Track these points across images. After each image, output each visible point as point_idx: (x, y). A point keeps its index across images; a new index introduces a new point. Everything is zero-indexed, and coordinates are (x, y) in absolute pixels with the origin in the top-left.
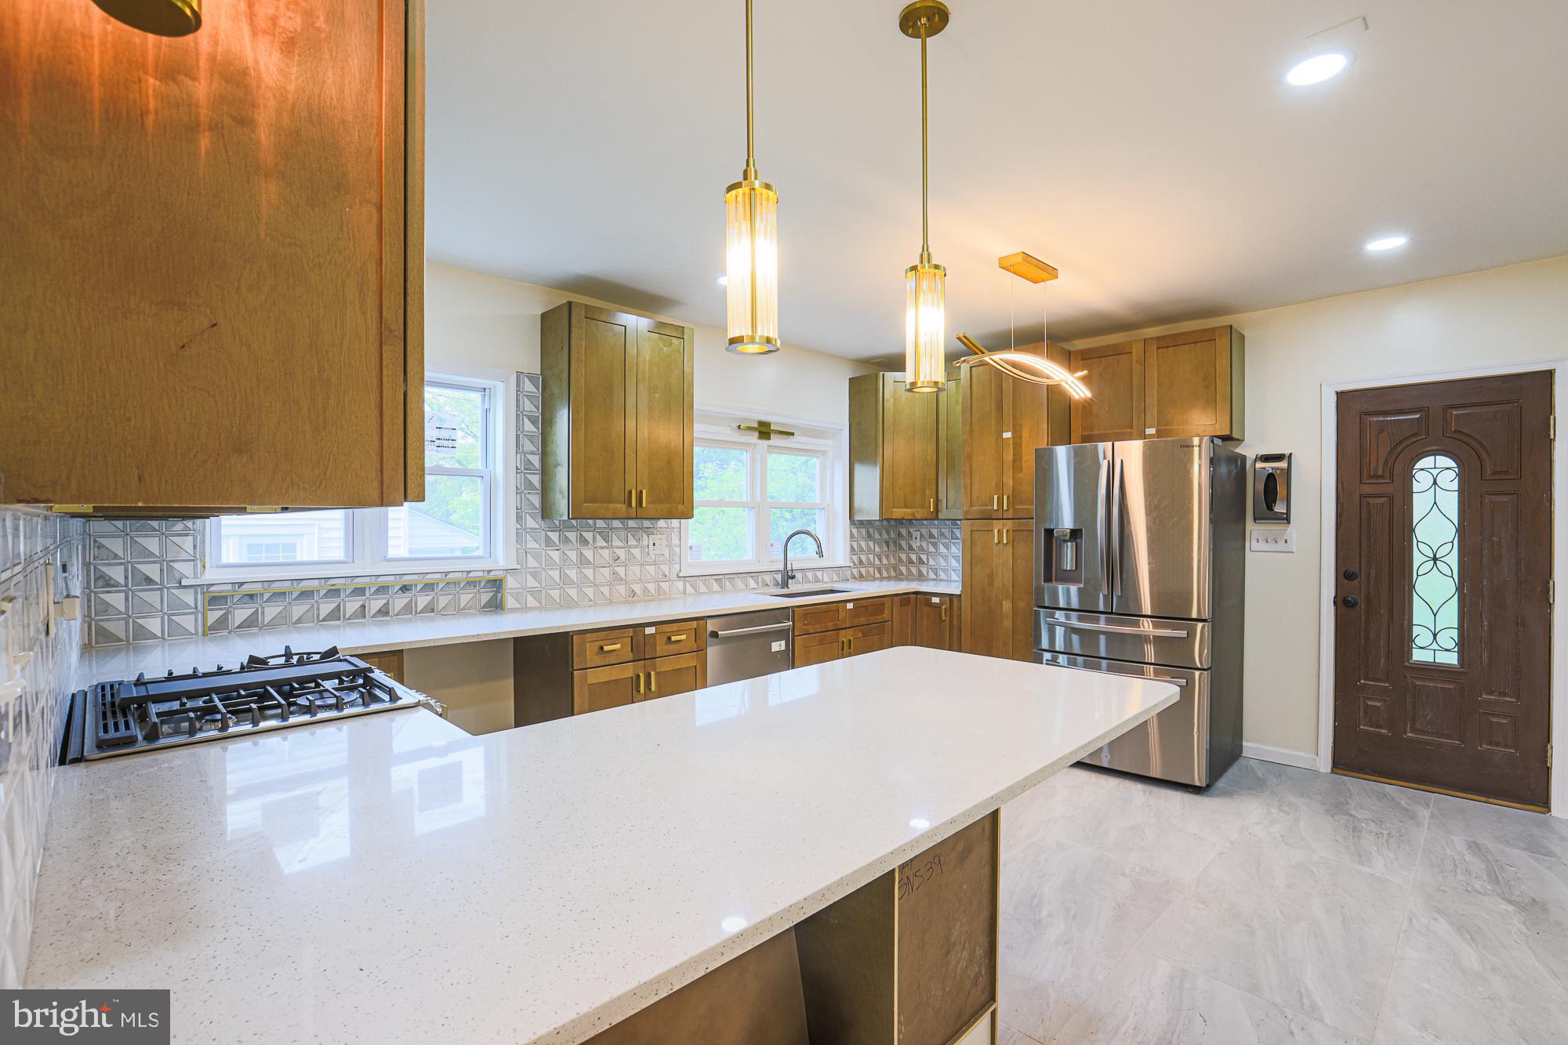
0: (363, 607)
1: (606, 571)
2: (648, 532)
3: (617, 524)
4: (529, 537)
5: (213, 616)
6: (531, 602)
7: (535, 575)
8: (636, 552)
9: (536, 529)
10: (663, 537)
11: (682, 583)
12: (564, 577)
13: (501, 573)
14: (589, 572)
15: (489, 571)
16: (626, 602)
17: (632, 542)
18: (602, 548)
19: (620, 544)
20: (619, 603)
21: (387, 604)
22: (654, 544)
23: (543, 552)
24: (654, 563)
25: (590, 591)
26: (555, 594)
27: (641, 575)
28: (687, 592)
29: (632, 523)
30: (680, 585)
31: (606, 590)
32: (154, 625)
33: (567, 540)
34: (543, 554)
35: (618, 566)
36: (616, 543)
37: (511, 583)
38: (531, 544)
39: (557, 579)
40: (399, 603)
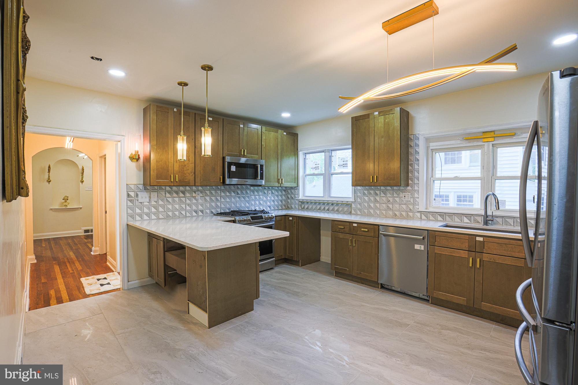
0: (324, 208)
1: (384, 205)
2: (403, 191)
3: (389, 188)
4: (358, 192)
5: (303, 206)
6: (359, 213)
7: (360, 204)
8: (397, 199)
9: (360, 189)
10: (410, 194)
11: (419, 214)
12: (369, 206)
13: (351, 202)
14: (378, 205)
15: (348, 202)
16: (392, 218)
17: (395, 195)
18: (383, 197)
19: (390, 196)
20: (388, 217)
21: (329, 208)
22: (405, 197)
23: (362, 197)
24: (405, 204)
25: (378, 212)
26: (366, 211)
27: (399, 208)
28: (423, 218)
29: (395, 188)
30: (418, 215)
31: (384, 212)
32: (293, 206)
33: (370, 193)
34: (362, 198)
35: (389, 204)
36: (389, 195)
37: (353, 206)
38: (359, 194)
39: (367, 206)
40: (331, 208)
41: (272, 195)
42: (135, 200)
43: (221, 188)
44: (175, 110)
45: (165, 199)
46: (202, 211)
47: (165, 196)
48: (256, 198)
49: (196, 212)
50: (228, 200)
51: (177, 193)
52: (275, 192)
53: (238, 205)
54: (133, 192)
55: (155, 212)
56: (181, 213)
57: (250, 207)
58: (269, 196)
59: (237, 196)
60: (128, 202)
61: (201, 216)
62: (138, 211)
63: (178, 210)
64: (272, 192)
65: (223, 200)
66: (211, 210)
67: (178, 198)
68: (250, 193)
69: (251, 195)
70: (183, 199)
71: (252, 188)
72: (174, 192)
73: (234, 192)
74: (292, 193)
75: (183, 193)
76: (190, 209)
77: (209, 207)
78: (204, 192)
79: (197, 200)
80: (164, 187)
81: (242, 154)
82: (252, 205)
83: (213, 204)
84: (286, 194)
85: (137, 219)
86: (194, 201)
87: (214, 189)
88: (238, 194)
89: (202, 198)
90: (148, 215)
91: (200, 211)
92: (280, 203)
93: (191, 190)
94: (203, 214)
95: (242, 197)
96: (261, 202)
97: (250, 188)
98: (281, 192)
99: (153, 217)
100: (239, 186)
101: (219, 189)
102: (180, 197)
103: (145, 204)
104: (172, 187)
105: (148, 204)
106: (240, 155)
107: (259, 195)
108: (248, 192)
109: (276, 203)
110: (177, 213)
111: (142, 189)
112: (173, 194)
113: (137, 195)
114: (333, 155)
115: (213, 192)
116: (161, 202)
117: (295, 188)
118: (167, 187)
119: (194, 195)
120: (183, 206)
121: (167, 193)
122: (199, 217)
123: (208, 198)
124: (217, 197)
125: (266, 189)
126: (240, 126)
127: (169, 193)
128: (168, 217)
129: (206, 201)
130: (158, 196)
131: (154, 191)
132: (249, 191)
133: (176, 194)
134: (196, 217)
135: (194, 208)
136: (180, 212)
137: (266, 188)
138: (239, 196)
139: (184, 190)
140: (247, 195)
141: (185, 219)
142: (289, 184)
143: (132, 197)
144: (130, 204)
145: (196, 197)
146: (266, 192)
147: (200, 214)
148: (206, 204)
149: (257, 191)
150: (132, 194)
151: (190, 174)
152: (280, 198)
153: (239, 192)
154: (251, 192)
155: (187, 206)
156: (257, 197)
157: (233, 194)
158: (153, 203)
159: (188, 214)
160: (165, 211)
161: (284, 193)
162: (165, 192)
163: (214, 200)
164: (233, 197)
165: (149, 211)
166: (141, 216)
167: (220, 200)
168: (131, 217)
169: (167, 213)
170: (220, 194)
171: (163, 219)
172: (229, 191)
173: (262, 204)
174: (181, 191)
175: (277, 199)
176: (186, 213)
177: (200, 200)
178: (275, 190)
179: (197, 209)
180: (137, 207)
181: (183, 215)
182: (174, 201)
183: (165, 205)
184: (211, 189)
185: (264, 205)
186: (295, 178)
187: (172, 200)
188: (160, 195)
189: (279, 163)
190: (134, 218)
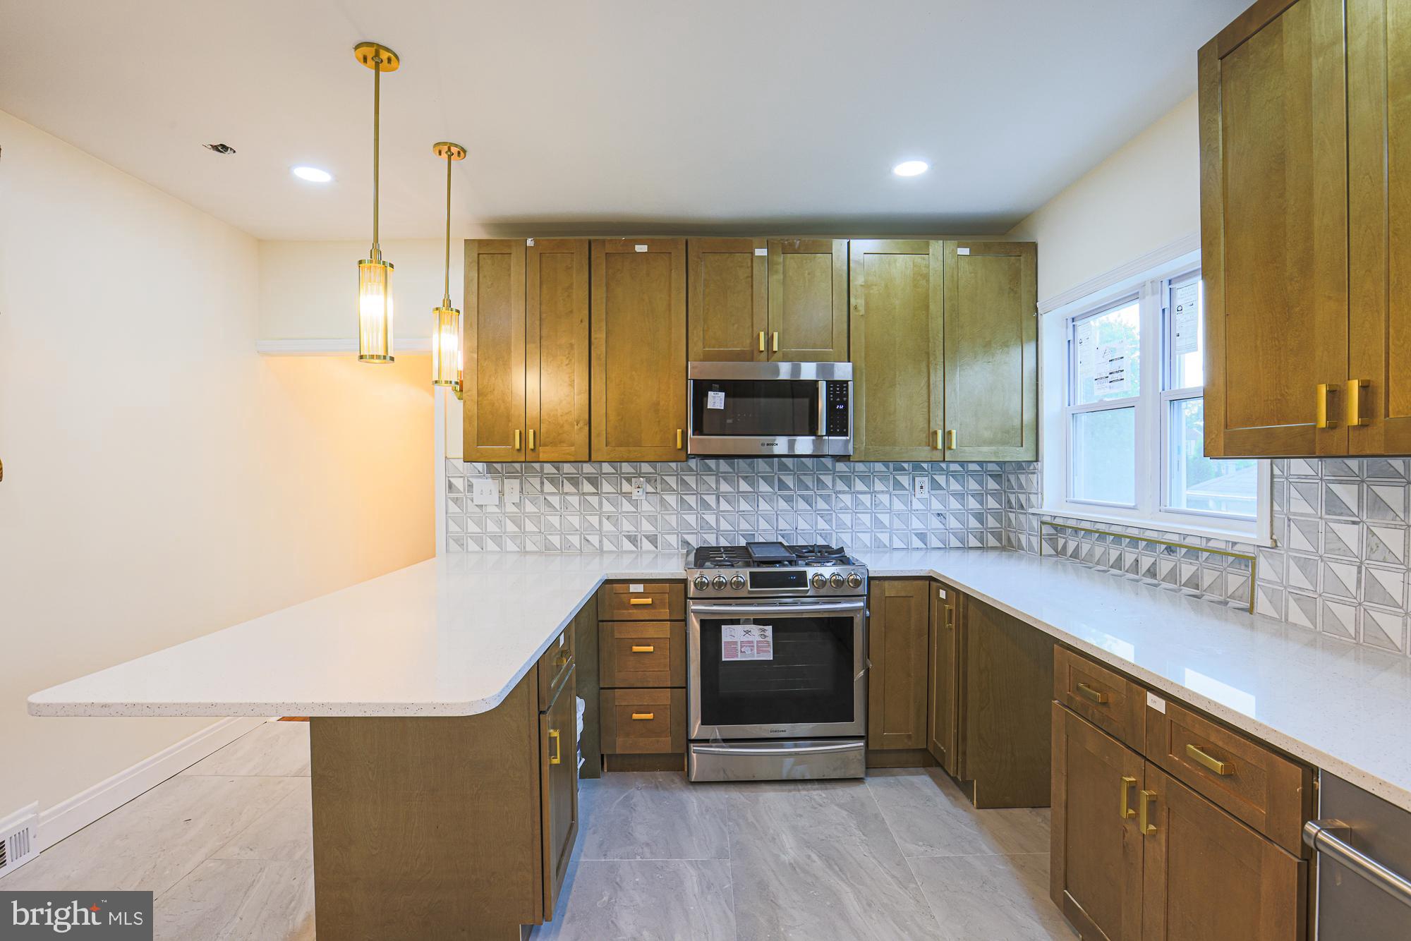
4: (1294, 493)
5: (1061, 543)
7: (1304, 565)
9: (1306, 476)
13: (1251, 548)
15: (1234, 544)
21: (1154, 564)
23: (1323, 525)
34: (1323, 529)
37: (1265, 569)
38: (1299, 506)
39: (1352, 585)
40: (1165, 567)
41: (933, 492)
42: (466, 498)
44: (530, 242)
45: (542, 498)
46: (653, 540)
47: (542, 491)
48: (858, 503)
49: (633, 540)
50: (744, 506)
51: (574, 481)
52: (947, 481)
53: (783, 525)
54: (462, 477)
55: (514, 532)
56: (587, 540)
57: (834, 535)
58: (917, 496)
59: (780, 493)
60: (450, 503)
61: (649, 552)
62: (472, 528)
63: (577, 530)
64: (933, 481)
65: (724, 506)
66: (685, 536)
67: (577, 498)
68: (833, 486)
69: (840, 492)
70: (594, 500)
71: (841, 466)
72: (565, 481)
73: (770, 481)
74: (1021, 486)
75: (593, 481)
76: (614, 529)
77: (675, 526)
78: (659, 479)
79: (635, 503)
80: (537, 466)
81: (762, 348)
82: (841, 525)
84: (1005, 492)
85: (469, 550)
86: (627, 507)
87: (693, 470)
88: (783, 486)
89: (651, 498)
90: (497, 539)
91: (647, 537)
92: (973, 523)
93: (617, 474)
94: (656, 547)
95: (802, 497)
96: (885, 518)
97: (834, 466)
98: (981, 483)
99: (511, 546)
101: (710, 469)
102: (584, 494)
103: (490, 509)
104: (561, 464)
105: (498, 510)
106: (756, 353)
107: (873, 493)
108: (827, 480)
109: (953, 523)
110: (575, 540)
111: (481, 470)
112: (562, 486)
113: (471, 486)
114: (1178, 302)
115: (691, 480)
116: (530, 508)
117: (1029, 467)
118: (545, 465)
119: (626, 487)
120: (594, 520)
121: (545, 481)
122: (641, 556)
123: (671, 499)
124: (705, 497)
125: (905, 470)
126: (752, 253)
127: (554, 481)
128: (548, 548)
129: (666, 508)
130: (522, 489)
131: (512, 475)
132: (830, 477)
133: (571, 484)
134: (634, 556)
135: (627, 527)
136: (585, 538)
137: (906, 465)
138: (786, 493)
139: (595, 474)
140: (819, 492)
141: (597, 560)
142: (985, 449)
143: (459, 491)
144: (453, 508)
145: (631, 493)
146: (904, 480)
147: (647, 545)
148: (667, 517)
149: (862, 478)
150: (458, 483)
151: (576, 427)
152: (973, 504)
153: (789, 480)
154: (838, 481)
155: (605, 520)
156: (866, 499)
157: (764, 487)
158: (510, 508)
159: (608, 546)
160: (540, 532)
161: (992, 485)
162: (541, 478)
163: (695, 507)
164: (766, 497)
165: (499, 530)
166: (479, 540)
167: (713, 505)
168: (456, 541)
169: (546, 539)
170: (714, 486)
171: (536, 552)
172: (747, 477)
173: (888, 526)
174: (585, 478)
175: (960, 510)
176: (600, 542)
177: (645, 503)
178: (948, 473)
179: (636, 532)
180: (469, 517)
181: (594, 546)
182: (565, 504)
183: (542, 514)
184: (682, 470)
185: (897, 530)
186: (1020, 427)
187: (560, 503)
188: (527, 487)
189: (936, 369)
190: (463, 545)
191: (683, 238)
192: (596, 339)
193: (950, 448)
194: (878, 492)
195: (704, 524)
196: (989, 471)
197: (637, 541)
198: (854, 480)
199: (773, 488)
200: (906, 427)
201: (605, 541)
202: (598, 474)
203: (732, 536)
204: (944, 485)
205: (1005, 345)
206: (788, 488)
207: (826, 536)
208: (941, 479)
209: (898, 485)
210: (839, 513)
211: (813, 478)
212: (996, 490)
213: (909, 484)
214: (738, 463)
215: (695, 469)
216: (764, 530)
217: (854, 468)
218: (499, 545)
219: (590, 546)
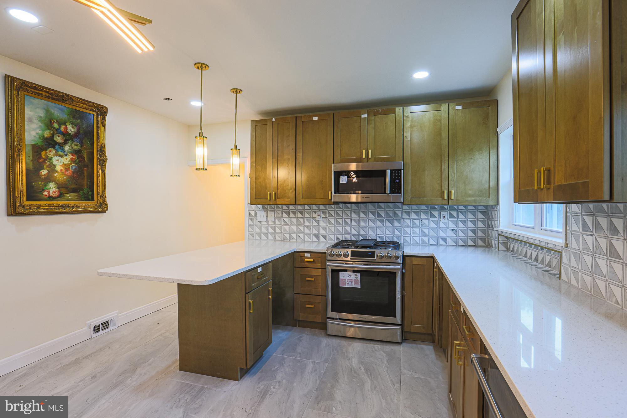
9: (577, 212)
15: (555, 245)
23: (582, 236)
37: (564, 258)
40: (540, 257)
41: (450, 219)
42: (255, 219)
43: (351, 206)
44: (274, 120)
45: (282, 219)
46: (325, 237)
47: (282, 216)
48: (414, 223)
49: (317, 237)
50: (362, 224)
51: (294, 213)
52: (457, 214)
53: (379, 232)
54: (253, 210)
55: (272, 232)
56: (299, 236)
57: (402, 238)
58: (442, 221)
59: (378, 218)
60: (249, 220)
61: (323, 242)
62: (257, 230)
63: (295, 232)
64: (450, 214)
65: (354, 223)
66: (337, 236)
67: (295, 219)
68: (402, 216)
69: (405, 218)
70: (302, 220)
71: (405, 207)
72: (291, 212)
73: (373, 213)
75: (302, 213)
76: (309, 232)
77: (334, 232)
78: (327, 212)
79: (318, 222)
80: (280, 206)
81: (364, 157)
82: (406, 233)
83: (340, 229)
84: (486, 220)
85: (256, 238)
86: (314, 223)
87: (341, 208)
88: (379, 215)
89: (324, 220)
90: (266, 235)
91: (322, 236)
92: (471, 234)
93: (311, 210)
94: (326, 240)
95: (388, 220)
96: (426, 231)
97: (402, 207)
98: (475, 215)
99: (271, 238)
100: (382, 205)
101: (348, 208)
102: (298, 218)
103: (263, 223)
104: (289, 206)
105: (266, 223)
106: (362, 159)
107: (421, 219)
108: (399, 213)
109: (460, 234)
110: (294, 236)
111: (260, 208)
112: (290, 214)
113: (256, 214)
115: (340, 213)
116: (278, 223)
117: (495, 208)
118: (283, 206)
119: (314, 215)
120: (302, 228)
123: (332, 220)
124: (346, 220)
125: (436, 209)
126: (360, 117)
127: (286, 212)
129: (330, 224)
131: (271, 210)
132: (401, 212)
133: (293, 214)
135: (315, 231)
137: (436, 207)
138: (381, 218)
139: (302, 210)
140: (395, 218)
143: (252, 216)
144: (250, 222)
145: (316, 218)
146: (436, 213)
147: (322, 239)
148: (330, 228)
149: (415, 212)
150: (252, 213)
151: (290, 191)
152: (470, 225)
153: (382, 213)
154: (404, 214)
155: (306, 228)
156: (417, 222)
157: (371, 216)
158: (271, 223)
159: (307, 239)
160: (281, 233)
161: (480, 216)
162: (282, 211)
163: (341, 223)
164: (372, 220)
165: (266, 231)
166: (259, 235)
167: (349, 223)
168: (252, 235)
169: (284, 235)
170: (350, 215)
171: (280, 240)
172: (364, 211)
173: (428, 234)
174: (298, 211)
175: (464, 228)
176: (304, 237)
177: (321, 221)
178: (458, 211)
179: (318, 233)
180: (256, 226)
181: (302, 239)
182: (291, 222)
183: (282, 225)
184: (337, 208)
185: (432, 236)
186: (488, 188)
187: (289, 221)
188: (276, 214)
189: (444, 163)
190: (254, 236)
191: (332, 112)
192: (298, 156)
193: (451, 199)
194: (423, 219)
195: (345, 231)
196: (479, 210)
197: (318, 237)
198: (412, 213)
199: (374, 216)
200: (430, 189)
201: (306, 236)
202: (303, 210)
203: (357, 237)
204: (455, 216)
205: (481, 149)
206: (381, 216)
207: (399, 238)
208: (454, 213)
209: (432, 216)
210: (404, 228)
211: (393, 212)
212: (483, 219)
213: (438, 215)
214: (360, 205)
215: (342, 208)
216: (371, 234)
217: (412, 208)
218: (267, 237)
219: (300, 239)
